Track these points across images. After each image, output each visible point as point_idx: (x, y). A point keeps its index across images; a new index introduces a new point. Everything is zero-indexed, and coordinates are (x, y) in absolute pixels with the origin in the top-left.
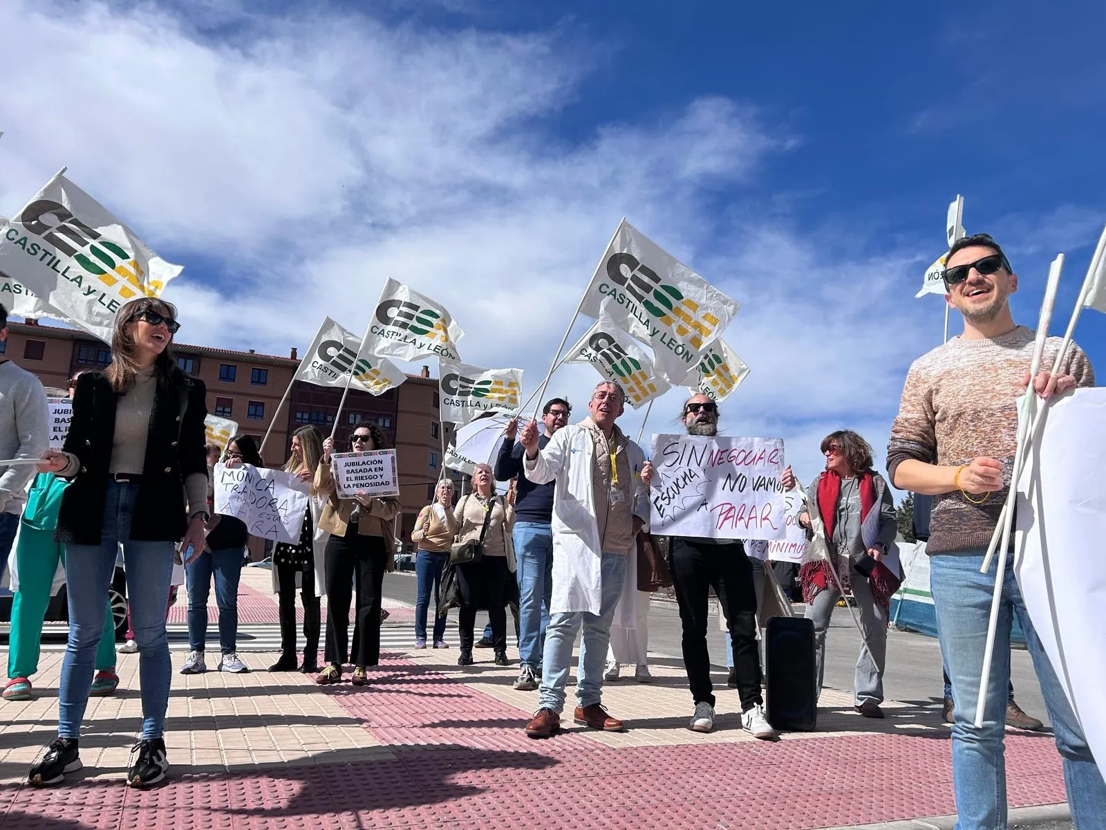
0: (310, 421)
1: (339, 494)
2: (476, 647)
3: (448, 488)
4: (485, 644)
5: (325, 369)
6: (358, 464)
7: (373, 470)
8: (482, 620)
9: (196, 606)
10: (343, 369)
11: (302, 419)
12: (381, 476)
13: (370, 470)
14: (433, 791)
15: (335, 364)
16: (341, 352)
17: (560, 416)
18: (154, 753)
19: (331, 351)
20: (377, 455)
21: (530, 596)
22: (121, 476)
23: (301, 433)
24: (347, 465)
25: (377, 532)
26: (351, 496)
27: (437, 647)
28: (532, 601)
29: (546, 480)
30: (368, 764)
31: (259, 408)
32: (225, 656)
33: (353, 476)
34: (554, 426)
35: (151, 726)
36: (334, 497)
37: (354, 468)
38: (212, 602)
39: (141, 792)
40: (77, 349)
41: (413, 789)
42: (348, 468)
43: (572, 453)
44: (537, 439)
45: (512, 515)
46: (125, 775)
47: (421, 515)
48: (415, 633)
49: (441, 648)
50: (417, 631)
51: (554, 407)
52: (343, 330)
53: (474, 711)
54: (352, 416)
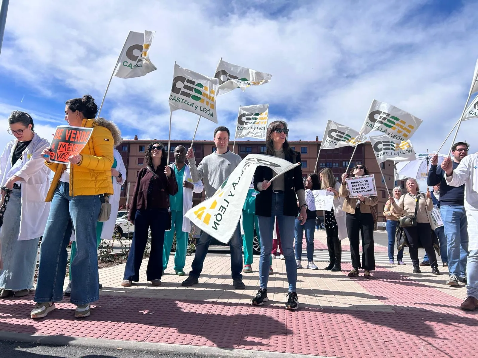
0: (326, 166)
1: (350, 196)
2: (421, 265)
3: (398, 191)
4: (425, 264)
5: (332, 142)
6: (357, 182)
7: (364, 185)
8: (422, 253)
9: (299, 242)
10: (339, 140)
11: (323, 166)
12: (368, 187)
13: (363, 185)
14: (417, 329)
15: (336, 139)
16: (337, 133)
17: (463, 151)
18: (294, 298)
19: (334, 134)
20: (365, 178)
21: (453, 242)
22: (275, 191)
23: (322, 172)
24: (352, 183)
25: (369, 211)
26: (355, 196)
27: (400, 264)
28: (454, 244)
29: (460, 185)
30: (382, 313)
31: (305, 163)
32: (309, 262)
33: (355, 188)
34: (459, 157)
35: (292, 287)
36: (348, 198)
37: (356, 184)
38: (304, 241)
39: (291, 312)
40: (239, 147)
41: (406, 327)
42: (352, 184)
43: (474, 169)
44: (451, 165)
45: (430, 203)
46: (284, 305)
47: (387, 204)
48: (388, 257)
49: (402, 264)
50: (389, 256)
51: (459, 147)
52: (336, 124)
53: (428, 295)
54: (344, 163)
